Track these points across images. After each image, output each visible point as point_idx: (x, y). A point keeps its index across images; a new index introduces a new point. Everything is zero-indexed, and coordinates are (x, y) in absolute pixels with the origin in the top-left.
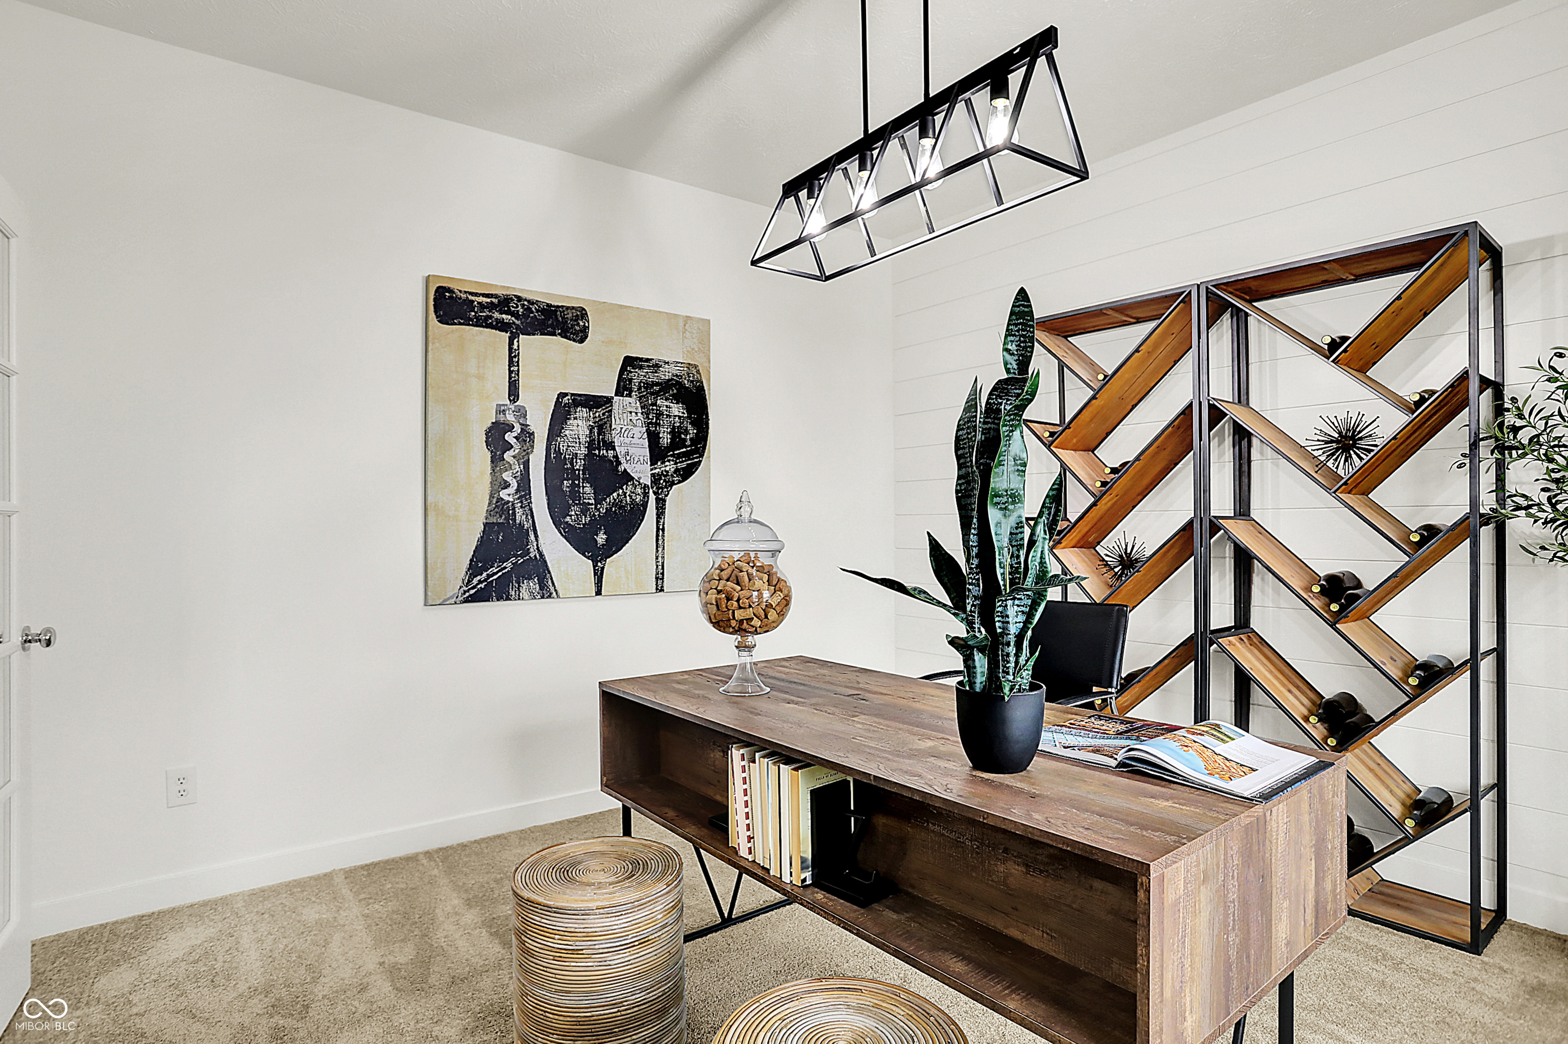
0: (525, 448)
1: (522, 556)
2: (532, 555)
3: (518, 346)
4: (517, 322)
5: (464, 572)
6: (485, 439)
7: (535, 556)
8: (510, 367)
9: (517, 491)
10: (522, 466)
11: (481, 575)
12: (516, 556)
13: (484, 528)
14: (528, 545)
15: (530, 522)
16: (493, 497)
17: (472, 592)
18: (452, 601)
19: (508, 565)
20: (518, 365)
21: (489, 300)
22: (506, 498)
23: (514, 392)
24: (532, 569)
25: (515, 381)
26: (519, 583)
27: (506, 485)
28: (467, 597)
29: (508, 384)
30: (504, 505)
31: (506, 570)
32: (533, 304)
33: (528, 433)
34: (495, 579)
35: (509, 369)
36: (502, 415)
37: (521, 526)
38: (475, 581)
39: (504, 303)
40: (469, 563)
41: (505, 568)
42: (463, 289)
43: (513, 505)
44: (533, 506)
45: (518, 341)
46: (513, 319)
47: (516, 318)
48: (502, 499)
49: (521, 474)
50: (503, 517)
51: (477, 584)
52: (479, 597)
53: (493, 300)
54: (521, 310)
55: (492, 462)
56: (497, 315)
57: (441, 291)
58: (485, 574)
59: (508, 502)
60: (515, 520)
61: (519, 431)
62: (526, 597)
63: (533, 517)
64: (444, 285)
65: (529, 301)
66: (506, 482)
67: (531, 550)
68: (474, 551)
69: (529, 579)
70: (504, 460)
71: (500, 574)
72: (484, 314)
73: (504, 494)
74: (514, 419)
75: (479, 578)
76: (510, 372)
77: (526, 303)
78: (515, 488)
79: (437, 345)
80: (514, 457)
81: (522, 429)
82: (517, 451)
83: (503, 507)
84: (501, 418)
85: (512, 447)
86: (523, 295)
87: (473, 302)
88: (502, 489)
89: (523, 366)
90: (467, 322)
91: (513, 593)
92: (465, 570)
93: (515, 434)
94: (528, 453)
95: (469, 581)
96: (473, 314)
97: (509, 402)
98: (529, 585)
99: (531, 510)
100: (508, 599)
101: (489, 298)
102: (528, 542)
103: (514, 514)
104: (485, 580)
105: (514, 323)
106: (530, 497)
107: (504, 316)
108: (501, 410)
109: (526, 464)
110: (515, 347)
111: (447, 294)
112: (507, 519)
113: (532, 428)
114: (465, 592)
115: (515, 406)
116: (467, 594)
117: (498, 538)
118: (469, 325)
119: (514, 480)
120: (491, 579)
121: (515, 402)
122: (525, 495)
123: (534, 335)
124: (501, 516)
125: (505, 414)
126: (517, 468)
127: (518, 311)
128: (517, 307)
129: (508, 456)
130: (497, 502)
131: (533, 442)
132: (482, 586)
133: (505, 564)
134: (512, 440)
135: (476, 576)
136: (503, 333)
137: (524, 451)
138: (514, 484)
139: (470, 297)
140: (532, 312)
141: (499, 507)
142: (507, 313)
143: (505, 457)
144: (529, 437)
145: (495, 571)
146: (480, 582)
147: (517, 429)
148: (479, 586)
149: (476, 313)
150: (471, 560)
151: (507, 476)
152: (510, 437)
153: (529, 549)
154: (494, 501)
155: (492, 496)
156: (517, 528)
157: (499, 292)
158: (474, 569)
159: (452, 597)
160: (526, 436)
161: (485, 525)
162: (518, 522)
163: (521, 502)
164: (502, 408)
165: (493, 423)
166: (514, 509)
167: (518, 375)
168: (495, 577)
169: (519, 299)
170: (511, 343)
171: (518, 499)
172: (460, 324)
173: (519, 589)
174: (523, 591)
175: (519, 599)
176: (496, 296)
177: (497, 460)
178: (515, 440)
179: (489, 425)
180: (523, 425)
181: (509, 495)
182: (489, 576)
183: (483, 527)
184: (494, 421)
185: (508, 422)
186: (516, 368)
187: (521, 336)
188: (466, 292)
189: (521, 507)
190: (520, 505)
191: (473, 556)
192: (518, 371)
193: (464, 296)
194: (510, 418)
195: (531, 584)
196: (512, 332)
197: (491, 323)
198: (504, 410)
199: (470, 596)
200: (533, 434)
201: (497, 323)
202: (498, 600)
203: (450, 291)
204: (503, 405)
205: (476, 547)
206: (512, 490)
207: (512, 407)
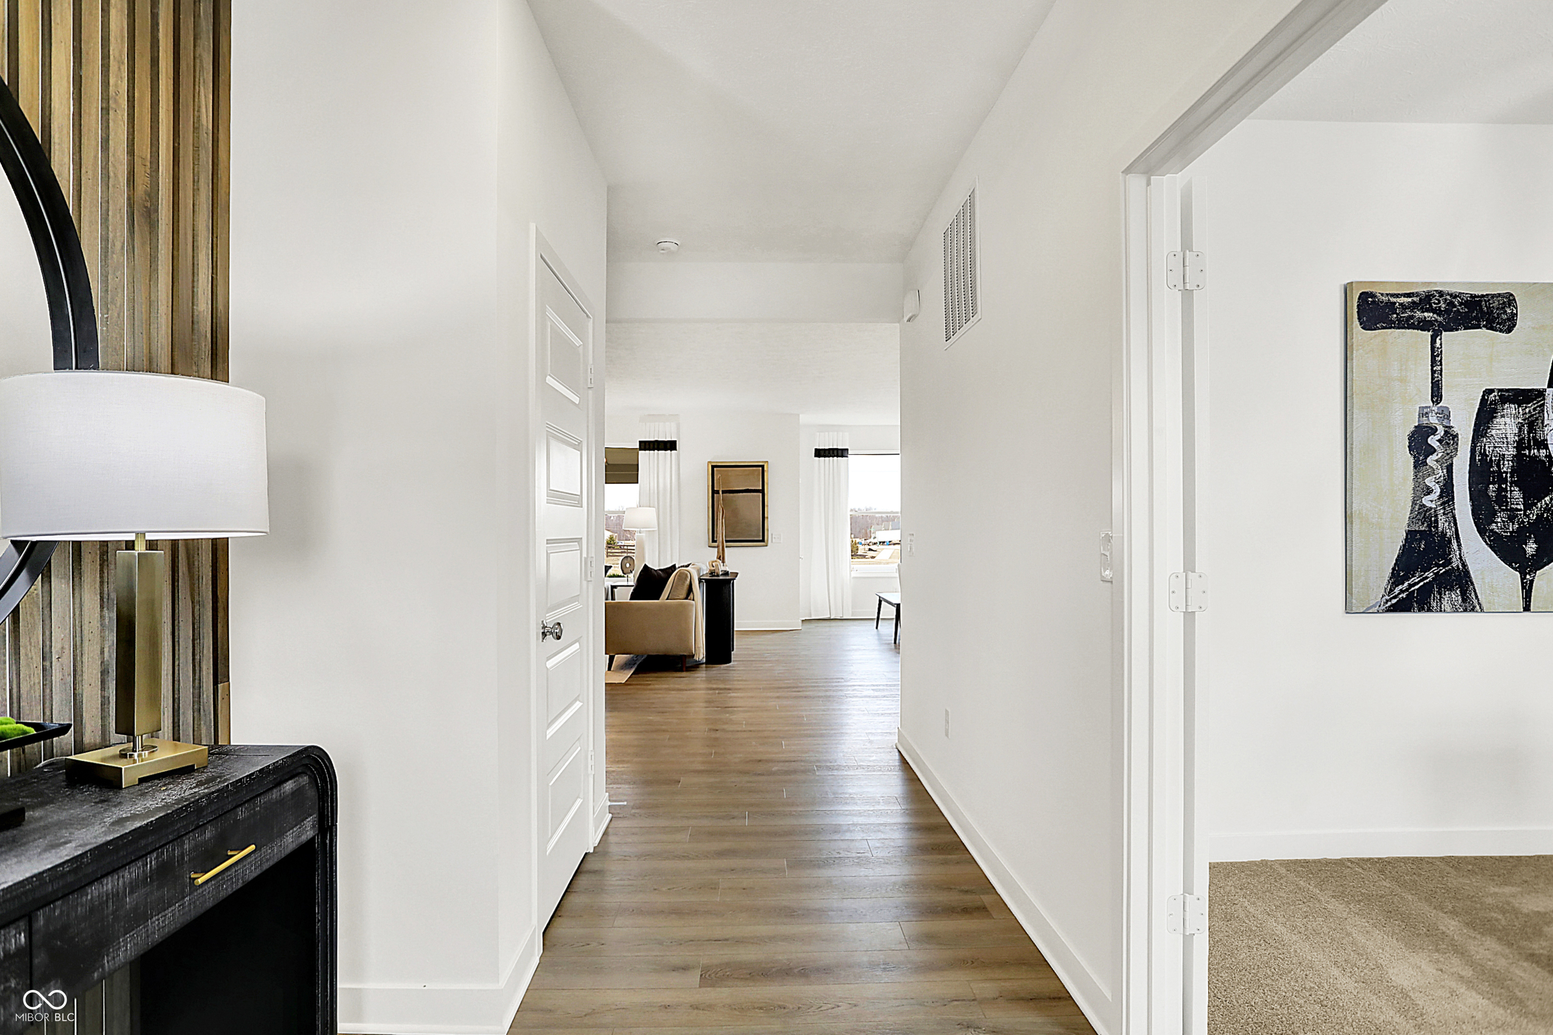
0: (1449, 451)
1: (1444, 566)
2: (1454, 565)
3: (1441, 344)
4: (1439, 319)
5: (1386, 581)
6: (1408, 444)
7: (1458, 566)
8: (1432, 367)
9: (1441, 496)
10: (1445, 471)
11: (1403, 584)
12: (1438, 566)
13: (1407, 536)
14: (1450, 554)
15: (1453, 529)
16: (1416, 504)
17: (1394, 601)
18: (1375, 610)
19: (1430, 575)
20: (1441, 365)
21: (1410, 300)
22: (1429, 505)
23: (1437, 394)
24: (1454, 580)
25: (1438, 381)
26: (1440, 594)
27: (1429, 491)
28: (1389, 607)
29: (1430, 385)
30: (1426, 511)
31: (1428, 580)
32: (1456, 297)
33: (1452, 435)
34: (1417, 589)
35: (1432, 369)
36: (1424, 418)
37: (1444, 534)
38: (1397, 591)
39: (1425, 301)
40: (1391, 571)
41: (1427, 578)
42: (1384, 292)
43: (1435, 511)
44: (1456, 512)
45: (1441, 339)
46: (1435, 316)
47: (1439, 315)
48: (1424, 506)
49: (1444, 480)
50: (1425, 525)
51: (1399, 594)
52: (1402, 606)
53: (1415, 299)
54: (1443, 306)
55: (1415, 467)
56: (1418, 314)
57: (1364, 296)
58: (1406, 584)
59: (1431, 508)
60: (1437, 527)
61: (1443, 433)
62: (1448, 609)
63: (1455, 524)
64: (1366, 291)
65: (1451, 295)
66: (1428, 488)
67: (1454, 559)
68: (1396, 560)
69: (1451, 590)
70: (1427, 465)
71: (1422, 584)
72: (1406, 315)
73: (1427, 501)
74: (1437, 422)
75: (1400, 587)
76: (1433, 372)
77: (1448, 297)
78: (1438, 494)
79: (1361, 351)
80: (1437, 461)
81: (1445, 431)
82: (1440, 455)
83: (1425, 514)
84: (1424, 421)
85: (1435, 451)
86: (1445, 289)
87: (1395, 303)
88: (1425, 495)
89: (1445, 364)
90: (1390, 325)
91: (1435, 605)
92: (1387, 578)
93: (1438, 437)
94: (1451, 457)
95: (1391, 590)
96: (1395, 316)
97: (1432, 404)
98: (1450, 597)
99: (1454, 517)
100: (1429, 610)
101: (1410, 297)
102: (1449, 552)
103: (1436, 521)
104: (1407, 590)
105: (1436, 320)
106: (1454, 503)
107: (1426, 314)
108: (1423, 413)
109: (1450, 469)
110: (1438, 345)
111: (1370, 299)
112: (1429, 526)
113: (1456, 430)
114: (1387, 601)
115: (1438, 408)
116: (1389, 604)
117: (1420, 547)
118: (1391, 328)
119: (1437, 486)
120: (1413, 589)
121: (1438, 403)
122: (1447, 502)
123: (1457, 330)
124: (1423, 524)
125: (1428, 417)
126: (1441, 473)
127: (1440, 307)
128: (1439, 302)
129: (1431, 461)
130: (1419, 509)
131: (1457, 444)
132: (1404, 595)
133: (1426, 574)
134: (1435, 443)
135: (1397, 586)
136: (1426, 332)
137: (1448, 454)
138: (1438, 491)
139: (1393, 300)
140: (1455, 306)
141: (1423, 514)
142: (1427, 311)
143: (1428, 461)
144: (1453, 439)
145: (1417, 581)
146: (1402, 591)
147: (1441, 431)
148: (1401, 596)
149: (1398, 314)
150: (1393, 569)
151: (1430, 482)
152: (1433, 441)
153: (1451, 559)
154: (1417, 508)
155: (1414, 503)
156: (1439, 536)
157: (1421, 290)
158: (1396, 578)
159: (1374, 606)
160: (1450, 438)
161: (1409, 533)
162: (1440, 529)
163: (1444, 508)
164: (1425, 410)
165: (1416, 427)
166: (1436, 516)
167: (1441, 375)
168: (1417, 587)
169: (1441, 294)
170: (1433, 342)
171: (1441, 505)
172: (1384, 328)
173: (1440, 600)
174: (1445, 602)
175: (1441, 611)
176: (1417, 294)
177: (1419, 465)
178: (1438, 444)
179: (1412, 429)
180: (1446, 427)
181: (1432, 501)
182: (1410, 586)
183: (1405, 535)
184: (1417, 424)
185: (1430, 425)
186: (1439, 368)
187: (1443, 333)
188: (1387, 295)
189: (1444, 514)
190: (1442, 511)
191: (1395, 564)
192: (1441, 370)
193: (1385, 299)
194: (1433, 420)
195: (1453, 596)
196: (1434, 330)
197: (1413, 323)
198: (1427, 413)
199: (1392, 605)
200: (1457, 436)
201: (1419, 322)
202: (1419, 611)
203: (1372, 295)
204: (1426, 407)
205: (1398, 556)
206: (1435, 496)
207: (1435, 408)
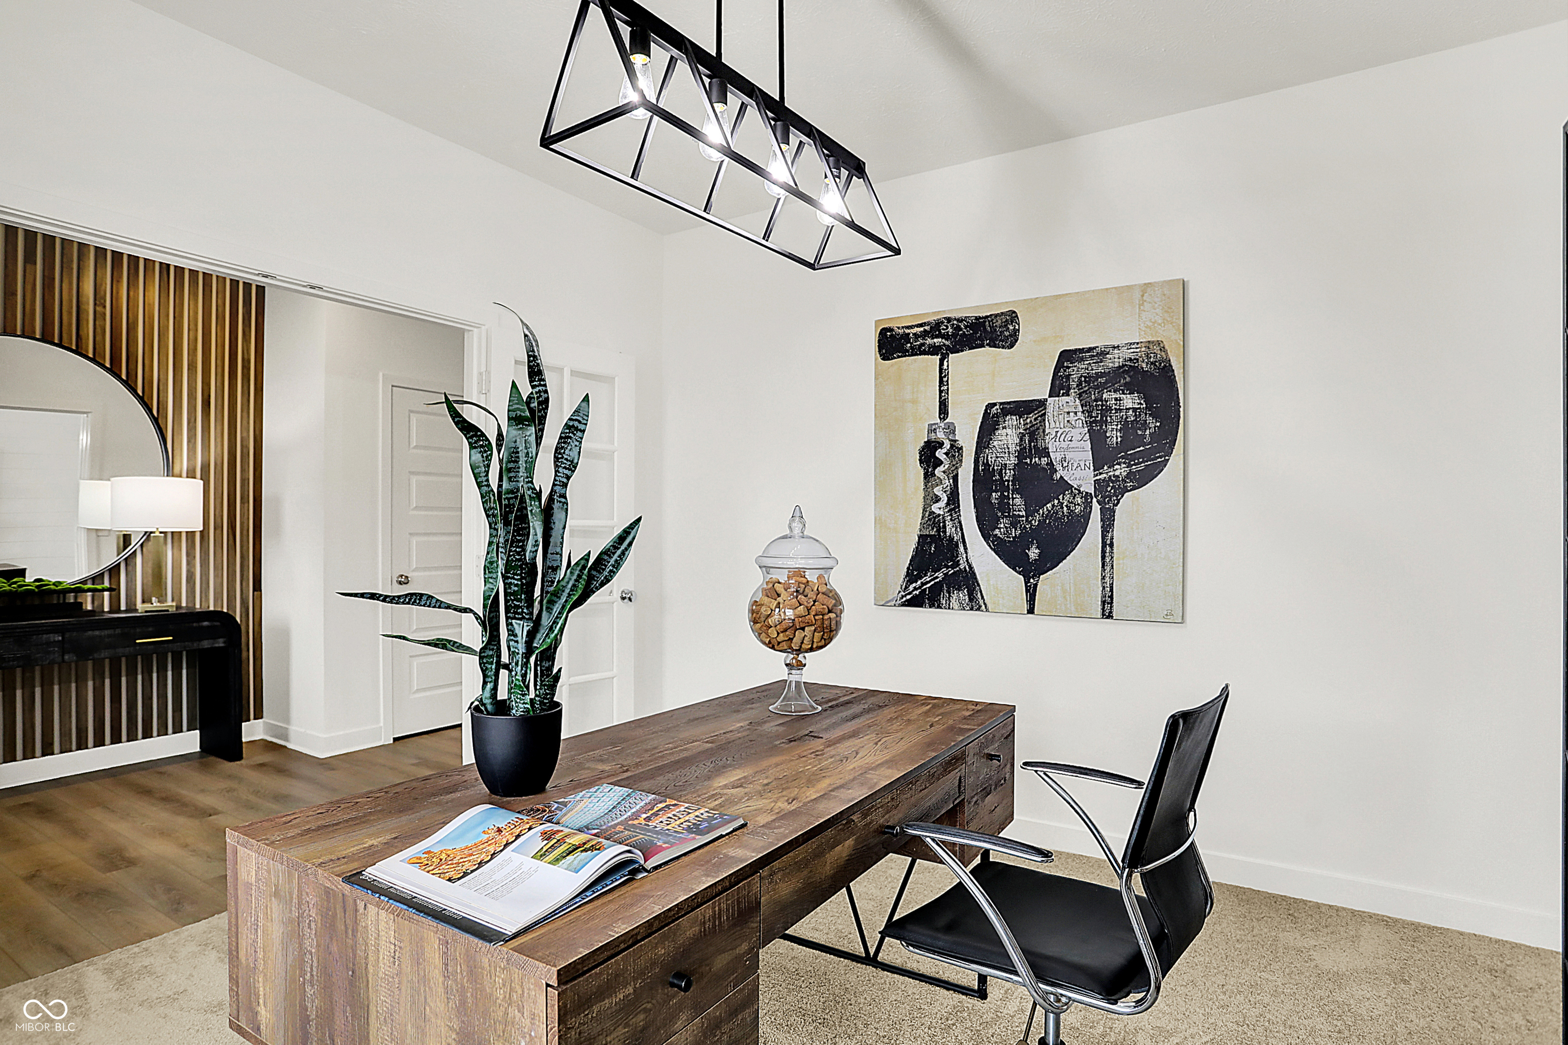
0: (954, 463)
1: (953, 567)
2: (962, 567)
3: (948, 366)
4: (947, 343)
5: (902, 579)
6: (918, 458)
7: (965, 568)
8: (940, 387)
9: (948, 504)
10: (951, 481)
11: (916, 582)
12: (947, 567)
13: (919, 540)
14: (958, 557)
15: (960, 534)
16: (926, 511)
17: (909, 597)
18: (892, 603)
19: (940, 575)
20: (948, 384)
21: (922, 329)
22: (938, 512)
23: (943, 410)
24: (961, 581)
25: (945, 399)
26: (949, 593)
27: (937, 499)
28: (905, 602)
29: (938, 404)
30: (935, 518)
31: (938, 580)
32: (962, 320)
33: (957, 448)
34: (929, 588)
35: (940, 389)
36: (933, 434)
37: (951, 539)
38: (911, 588)
39: (935, 328)
40: (906, 570)
41: (937, 577)
42: (900, 326)
43: (943, 518)
44: (962, 518)
45: (948, 361)
46: (944, 340)
47: (947, 339)
48: (934, 513)
49: (951, 489)
50: (935, 530)
51: (913, 591)
52: (915, 602)
53: (926, 328)
54: (951, 330)
55: (925, 478)
56: (929, 341)
57: (883, 332)
58: (919, 582)
59: (939, 515)
60: (945, 532)
61: (948, 447)
62: (956, 607)
63: (962, 529)
64: (885, 326)
65: (958, 320)
66: (937, 496)
67: (961, 562)
68: (911, 561)
69: (959, 590)
70: (935, 475)
71: (933, 583)
72: (918, 343)
73: (936, 508)
74: (944, 436)
75: (914, 585)
76: (941, 392)
77: (955, 322)
78: (945, 501)
79: (881, 379)
80: (944, 472)
81: (951, 445)
82: (947, 466)
83: (934, 520)
84: (933, 436)
85: (942, 463)
86: (952, 315)
87: (909, 334)
88: (934, 503)
89: (952, 384)
90: (905, 353)
91: (944, 602)
92: (903, 577)
93: (945, 450)
94: (957, 468)
95: (906, 588)
96: (909, 345)
97: (939, 421)
98: (958, 596)
99: (960, 522)
100: (939, 607)
101: (922, 326)
102: (957, 555)
103: (944, 527)
104: (920, 587)
105: (944, 345)
106: (959, 510)
107: (935, 340)
108: (932, 429)
109: (955, 479)
110: (945, 367)
111: (889, 334)
112: (938, 531)
113: (961, 443)
114: (903, 597)
115: (945, 424)
116: (904, 599)
117: (931, 549)
118: (905, 356)
119: (944, 494)
120: (925, 587)
121: (945, 420)
122: (954, 509)
123: (962, 351)
124: (933, 529)
125: (936, 433)
126: (947, 483)
127: (948, 332)
128: (947, 327)
129: (939, 472)
130: (929, 516)
131: (962, 456)
132: (917, 592)
133: (937, 574)
134: (942, 456)
135: (911, 583)
136: (935, 356)
137: (954, 465)
138: (945, 499)
139: (907, 331)
140: (961, 330)
141: (932, 520)
142: (937, 337)
143: (936, 473)
144: (958, 452)
145: (928, 580)
146: (915, 589)
147: (947, 445)
148: (914, 593)
149: (911, 344)
150: (908, 568)
151: (938, 491)
152: (940, 454)
153: (959, 561)
154: (927, 514)
155: (924, 510)
156: (947, 540)
157: (932, 319)
158: (911, 577)
159: (892, 600)
160: (956, 451)
161: (920, 537)
162: (948, 534)
163: (951, 515)
164: (934, 427)
165: (925, 442)
166: (944, 522)
167: (948, 394)
168: (928, 585)
169: (949, 320)
170: (941, 364)
171: (948, 512)
172: (899, 357)
173: (949, 598)
174: (953, 601)
175: (949, 608)
176: (928, 324)
177: (928, 476)
178: (945, 456)
179: (922, 444)
180: (952, 441)
181: (940, 509)
182: (923, 584)
183: (917, 538)
184: (926, 440)
185: (938, 440)
186: (946, 388)
187: (950, 355)
188: (903, 327)
189: (951, 520)
190: (949, 517)
191: (910, 564)
192: (948, 389)
193: (901, 331)
194: (941, 435)
195: (961, 595)
196: (942, 354)
197: (924, 350)
198: (935, 429)
199: (907, 601)
200: (961, 448)
201: (930, 348)
202: (930, 607)
203: (891, 330)
204: (935, 424)
205: (912, 557)
206: (942, 504)
207: (942, 425)
